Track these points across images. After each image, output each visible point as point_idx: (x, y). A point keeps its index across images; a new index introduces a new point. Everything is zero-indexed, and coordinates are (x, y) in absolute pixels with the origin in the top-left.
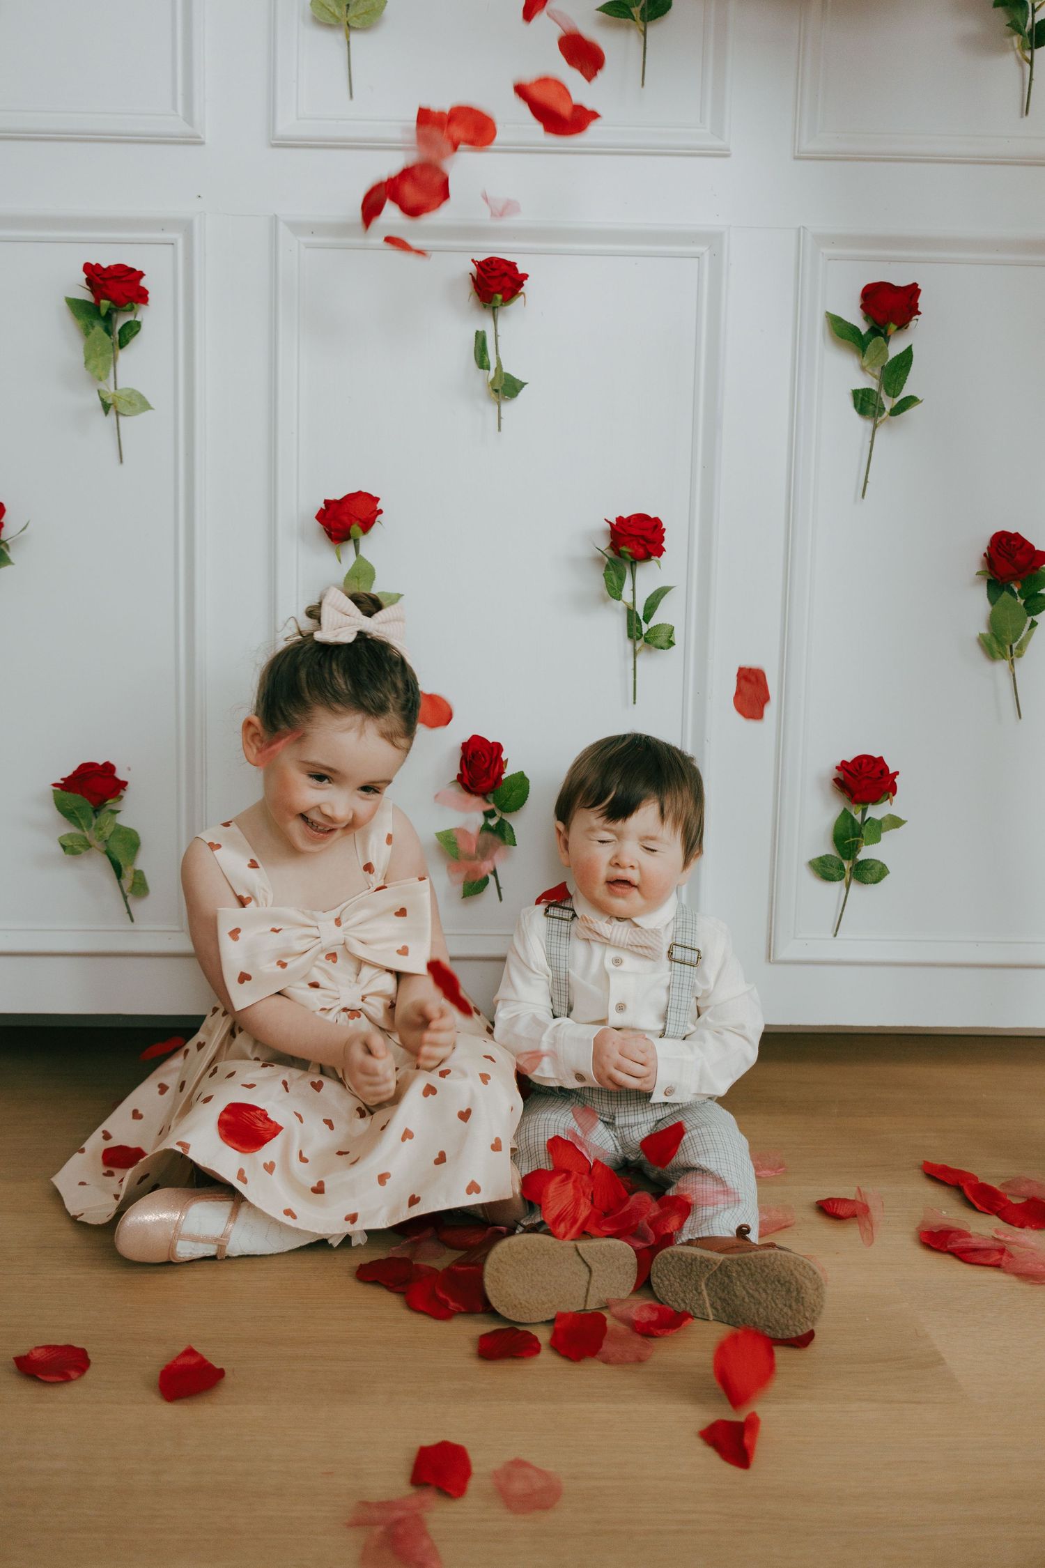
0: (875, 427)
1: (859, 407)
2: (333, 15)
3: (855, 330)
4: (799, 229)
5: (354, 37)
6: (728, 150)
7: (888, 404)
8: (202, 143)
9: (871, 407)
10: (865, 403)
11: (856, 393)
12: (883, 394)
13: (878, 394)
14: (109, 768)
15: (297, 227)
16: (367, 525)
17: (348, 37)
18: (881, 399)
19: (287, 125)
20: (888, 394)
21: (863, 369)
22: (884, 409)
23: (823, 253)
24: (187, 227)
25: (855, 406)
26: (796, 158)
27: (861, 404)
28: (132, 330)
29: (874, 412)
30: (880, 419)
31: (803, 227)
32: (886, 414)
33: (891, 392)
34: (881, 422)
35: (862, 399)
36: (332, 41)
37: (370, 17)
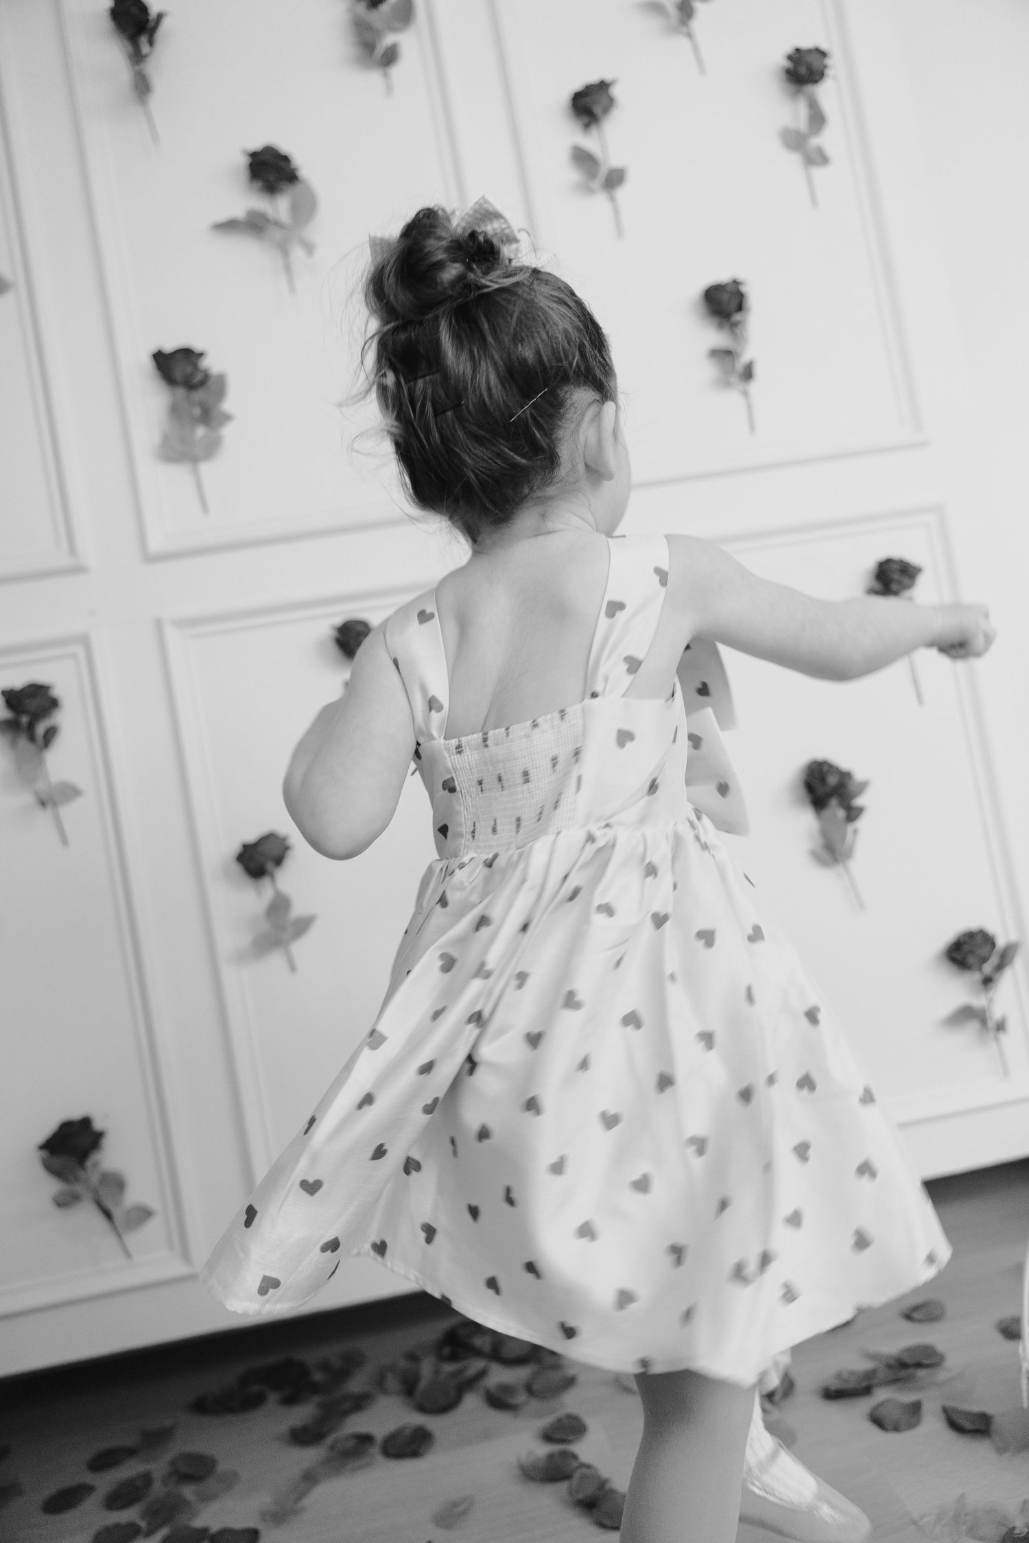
2: (180, 452)
5: (201, 466)
8: (87, 570)
14: (86, 1122)
15: (180, 624)
16: (279, 861)
17: (195, 467)
19: (156, 543)
24: (85, 641)
28: (51, 733)
36: (181, 472)
37: (211, 448)
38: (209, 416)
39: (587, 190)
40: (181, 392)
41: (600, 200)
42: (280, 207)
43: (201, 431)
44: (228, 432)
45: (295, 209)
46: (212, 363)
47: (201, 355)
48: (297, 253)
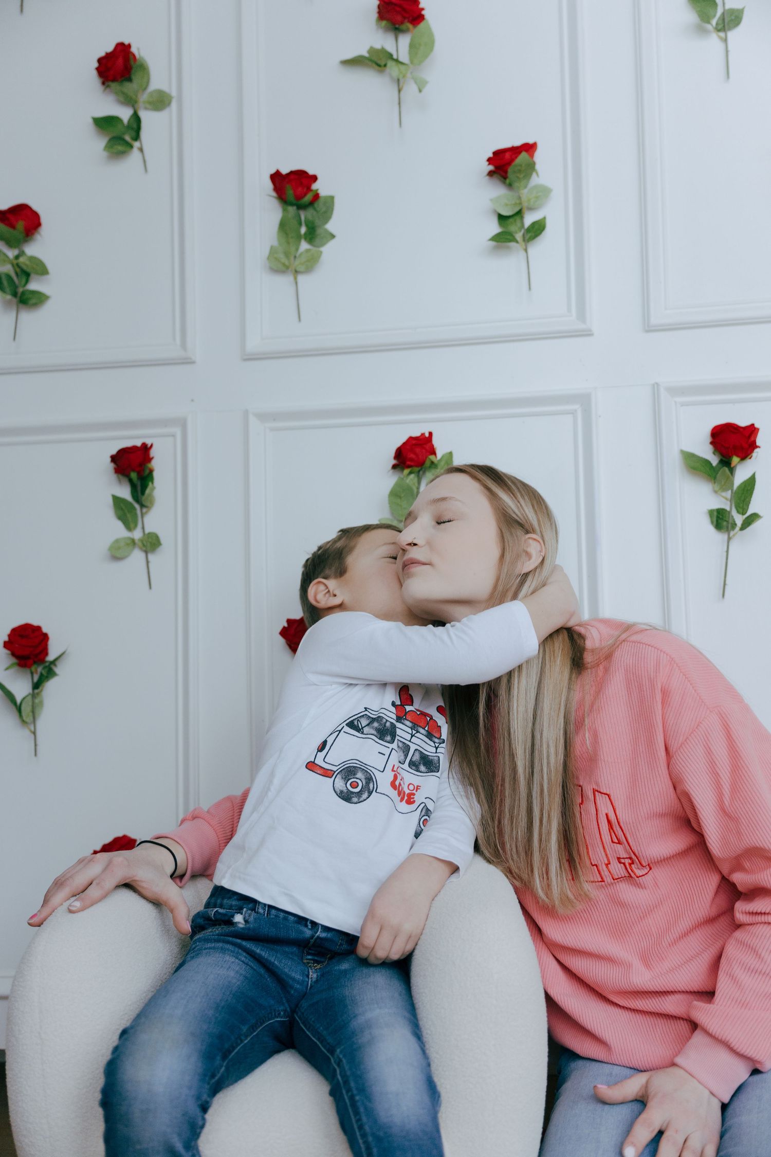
0: (729, 539)
1: (715, 523)
2: (284, 264)
3: (707, 462)
4: (654, 385)
5: (301, 278)
6: (590, 330)
7: (739, 519)
8: (193, 362)
9: (725, 523)
10: (720, 520)
11: (711, 512)
12: (734, 513)
13: (729, 512)
15: (263, 417)
17: (295, 279)
18: (733, 517)
19: (254, 344)
20: (738, 512)
21: (716, 492)
22: (736, 524)
23: (675, 402)
24: (183, 423)
25: (712, 523)
26: (647, 331)
27: (717, 521)
29: (727, 528)
30: (732, 533)
31: (657, 383)
32: (738, 528)
33: (741, 511)
34: (734, 535)
35: (718, 517)
36: (284, 282)
37: (311, 263)
38: (314, 234)
39: (701, 31)
40: (292, 210)
41: (713, 41)
42: (400, 46)
43: (304, 246)
44: (328, 250)
45: (413, 47)
46: (321, 187)
47: (314, 178)
48: (410, 88)
